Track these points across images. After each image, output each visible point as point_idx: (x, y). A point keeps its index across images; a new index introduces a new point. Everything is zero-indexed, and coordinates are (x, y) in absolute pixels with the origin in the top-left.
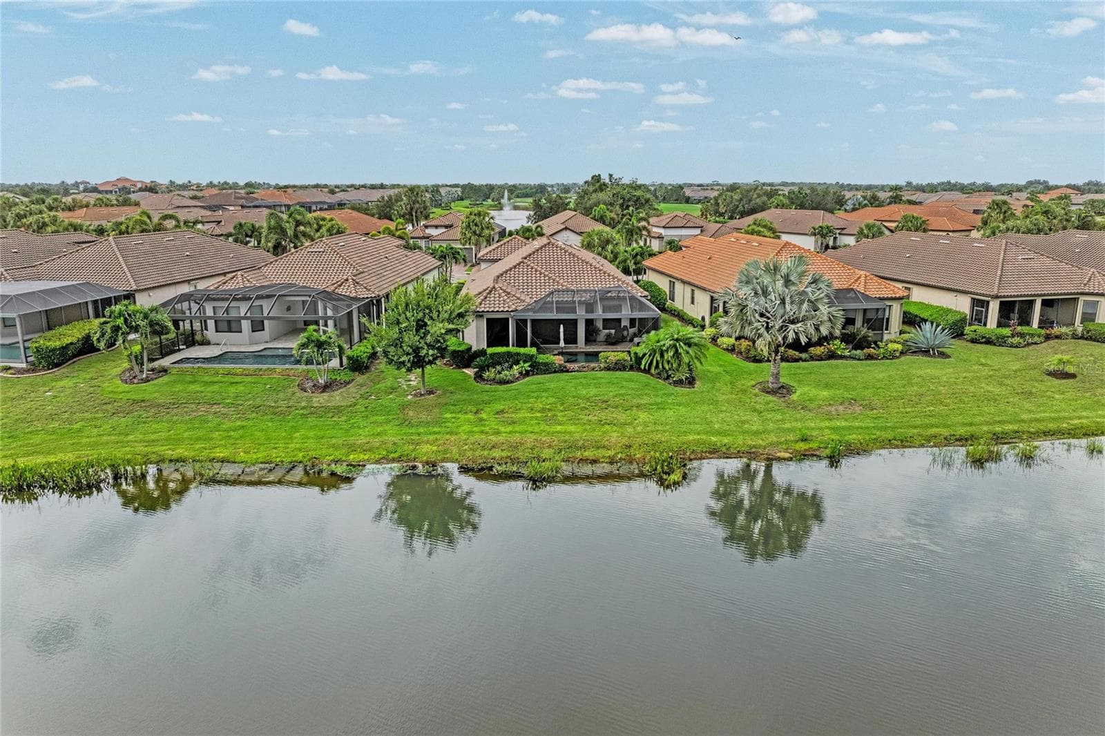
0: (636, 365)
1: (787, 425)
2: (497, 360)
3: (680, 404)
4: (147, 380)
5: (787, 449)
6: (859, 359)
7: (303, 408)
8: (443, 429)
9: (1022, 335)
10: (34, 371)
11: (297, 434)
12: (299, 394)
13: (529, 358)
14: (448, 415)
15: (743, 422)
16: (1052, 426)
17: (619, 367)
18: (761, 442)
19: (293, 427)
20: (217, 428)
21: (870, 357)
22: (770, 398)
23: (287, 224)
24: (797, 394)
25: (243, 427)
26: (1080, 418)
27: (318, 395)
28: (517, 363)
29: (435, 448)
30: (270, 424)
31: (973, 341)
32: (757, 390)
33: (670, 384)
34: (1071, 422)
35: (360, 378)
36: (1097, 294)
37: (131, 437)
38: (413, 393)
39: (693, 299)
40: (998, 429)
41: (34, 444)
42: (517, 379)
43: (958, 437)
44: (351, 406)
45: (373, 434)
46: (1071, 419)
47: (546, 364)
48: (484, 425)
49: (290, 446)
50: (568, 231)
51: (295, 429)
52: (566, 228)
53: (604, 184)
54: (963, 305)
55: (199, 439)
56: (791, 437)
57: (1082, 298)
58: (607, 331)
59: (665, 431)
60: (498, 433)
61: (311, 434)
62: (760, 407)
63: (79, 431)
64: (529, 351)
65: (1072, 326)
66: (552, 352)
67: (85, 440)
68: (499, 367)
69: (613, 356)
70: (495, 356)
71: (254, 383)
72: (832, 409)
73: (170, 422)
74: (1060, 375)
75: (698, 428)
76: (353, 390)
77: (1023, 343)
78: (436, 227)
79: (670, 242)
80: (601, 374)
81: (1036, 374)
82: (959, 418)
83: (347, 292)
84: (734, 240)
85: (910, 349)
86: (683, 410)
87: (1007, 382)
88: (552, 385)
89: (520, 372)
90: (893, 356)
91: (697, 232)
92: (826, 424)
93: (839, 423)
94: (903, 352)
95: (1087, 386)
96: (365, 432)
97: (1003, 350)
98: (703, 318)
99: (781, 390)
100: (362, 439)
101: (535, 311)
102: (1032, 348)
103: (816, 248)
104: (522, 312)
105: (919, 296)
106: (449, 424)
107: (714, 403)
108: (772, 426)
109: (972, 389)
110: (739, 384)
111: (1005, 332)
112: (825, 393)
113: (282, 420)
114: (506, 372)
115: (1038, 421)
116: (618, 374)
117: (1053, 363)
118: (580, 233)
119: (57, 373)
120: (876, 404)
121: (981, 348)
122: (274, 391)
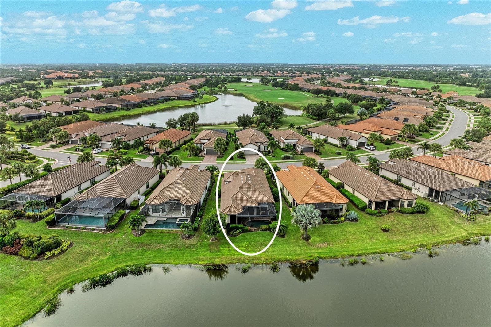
0: (269, 229)
1: (307, 252)
2: (233, 229)
3: (280, 244)
4: (140, 235)
5: (305, 260)
6: (332, 224)
7: (184, 245)
8: (221, 254)
9: (381, 213)
10: (108, 231)
11: (185, 255)
12: (182, 240)
13: (241, 228)
14: (221, 248)
15: (296, 251)
16: (374, 251)
17: (265, 230)
18: (299, 257)
20: (164, 253)
21: (335, 223)
22: (304, 241)
23: (162, 160)
24: (311, 239)
25: (170, 252)
26: (383, 248)
27: (187, 240)
28: (238, 230)
29: (219, 260)
30: (177, 252)
31: (368, 213)
32: (301, 238)
34: (380, 250)
35: (197, 234)
36: (404, 199)
37: (144, 256)
38: (211, 239)
40: (360, 253)
41: (121, 259)
42: (238, 235)
43: (349, 255)
44: (196, 244)
45: (204, 255)
46: (380, 248)
47: (246, 230)
48: (231, 252)
49: (184, 259)
51: (184, 253)
52: (250, 143)
53: (265, 105)
54: (366, 201)
55: (161, 257)
56: (307, 256)
57: (401, 200)
58: (262, 211)
59: (276, 254)
60: (234, 255)
61: (188, 255)
62: (301, 245)
63: (130, 255)
64: (241, 226)
65: (397, 208)
66: (247, 221)
67: (133, 258)
68: (233, 231)
69: (264, 227)
70: (232, 227)
71: (170, 236)
72: (319, 245)
73: (152, 250)
74: (385, 230)
75: (284, 253)
76: (196, 238)
77: (380, 215)
78: (204, 140)
79: (287, 145)
80: (260, 232)
81: (379, 229)
82: (351, 249)
83: (189, 203)
84: (302, 173)
85: (346, 219)
86: (281, 246)
87: (369, 233)
88: (248, 237)
89: (239, 232)
90: (341, 222)
91: (297, 140)
92: (317, 251)
93: (320, 251)
94: (345, 220)
95: (390, 234)
96: (201, 254)
97: (374, 218)
98: (291, 203)
99: (307, 238)
100: (201, 257)
101: (243, 213)
102: (383, 217)
103: (340, 144)
104: (239, 214)
105: (356, 194)
106: (222, 252)
107: (289, 244)
108: (303, 252)
109: (358, 236)
110: (297, 235)
111: (376, 212)
112: (319, 239)
113: (180, 250)
114: (235, 232)
115: (371, 249)
116: (265, 232)
117: (383, 227)
118: (255, 144)
119: (115, 231)
120: (331, 243)
121: (368, 216)
122: (175, 239)
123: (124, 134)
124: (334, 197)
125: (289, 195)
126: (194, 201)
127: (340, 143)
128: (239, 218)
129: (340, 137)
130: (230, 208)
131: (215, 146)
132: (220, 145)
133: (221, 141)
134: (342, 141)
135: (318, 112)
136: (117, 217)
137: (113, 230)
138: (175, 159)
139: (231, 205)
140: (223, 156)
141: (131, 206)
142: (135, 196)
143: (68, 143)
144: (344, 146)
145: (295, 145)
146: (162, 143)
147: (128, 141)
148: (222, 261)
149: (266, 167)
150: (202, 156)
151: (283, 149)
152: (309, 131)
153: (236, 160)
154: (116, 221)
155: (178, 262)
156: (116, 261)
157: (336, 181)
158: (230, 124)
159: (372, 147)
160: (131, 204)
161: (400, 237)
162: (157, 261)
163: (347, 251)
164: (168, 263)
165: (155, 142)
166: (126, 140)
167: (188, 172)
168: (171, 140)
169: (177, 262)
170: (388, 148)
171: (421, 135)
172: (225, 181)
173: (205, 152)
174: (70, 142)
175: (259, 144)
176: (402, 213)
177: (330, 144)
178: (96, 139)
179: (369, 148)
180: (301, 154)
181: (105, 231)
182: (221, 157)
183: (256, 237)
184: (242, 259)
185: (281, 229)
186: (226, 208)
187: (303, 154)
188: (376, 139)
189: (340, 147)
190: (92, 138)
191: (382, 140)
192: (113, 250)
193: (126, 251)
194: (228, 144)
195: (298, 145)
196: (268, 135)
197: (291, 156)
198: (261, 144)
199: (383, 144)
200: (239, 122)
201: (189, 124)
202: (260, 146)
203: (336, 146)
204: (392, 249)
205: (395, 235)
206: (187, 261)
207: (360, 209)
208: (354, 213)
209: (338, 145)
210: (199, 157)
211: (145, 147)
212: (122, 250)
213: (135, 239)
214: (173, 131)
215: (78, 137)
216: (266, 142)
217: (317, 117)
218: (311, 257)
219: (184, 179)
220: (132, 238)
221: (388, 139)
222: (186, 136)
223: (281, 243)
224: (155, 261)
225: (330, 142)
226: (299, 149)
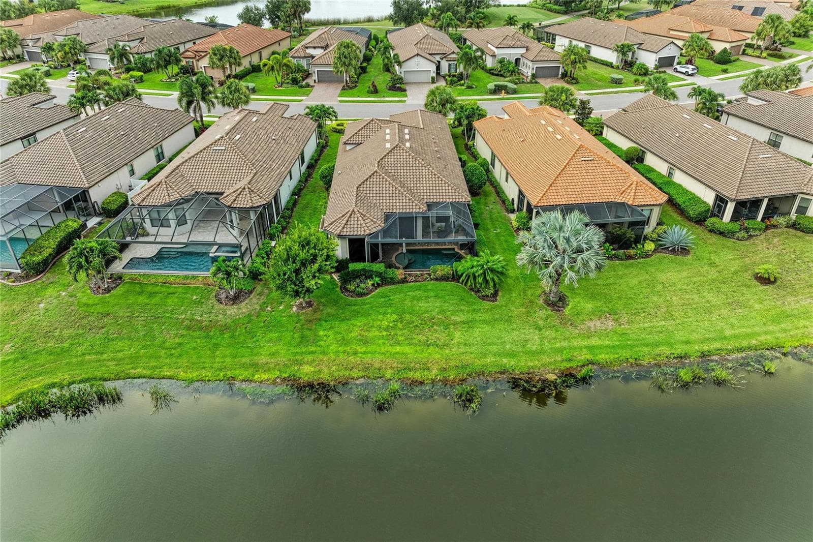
0: (455, 277)
1: (558, 345)
2: (356, 275)
3: (484, 322)
4: (108, 290)
5: (554, 369)
6: (622, 259)
7: (221, 322)
8: (318, 349)
9: (747, 230)
10: (27, 277)
11: (218, 353)
12: (218, 306)
13: (379, 274)
14: (321, 333)
15: (527, 341)
17: (444, 278)
18: (537, 363)
19: (214, 344)
20: (162, 346)
21: (630, 257)
22: (549, 311)
24: (570, 307)
25: (180, 344)
26: (766, 333)
27: (230, 307)
28: (371, 277)
29: (312, 369)
30: (199, 341)
31: (711, 231)
32: (542, 302)
33: (479, 297)
34: (760, 338)
35: (259, 287)
36: (811, 195)
37: (105, 356)
39: (507, 178)
40: (706, 348)
41: (41, 364)
42: (371, 291)
43: (675, 355)
45: (270, 354)
46: (759, 334)
47: (392, 279)
49: (215, 366)
50: (419, 58)
51: (217, 346)
52: (418, 55)
54: (709, 198)
55: (151, 357)
56: (558, 358)
57: (800, 196)
59: (471, 353)
60: (355, 353)
61: (228, 353)
62: (541, 323)
63: (69, 350)
64: (379, 267)
65: (787, 217)
66: (397, 250)
67: (74, 360)
68: (358, 281)
69: (442, 269)
70: (353, 271)
71: (185, 293)
72: (591, 324)
73: (130, 339)
74: (765, 280)
75: (494, 348)
76: (254, 301)
77: (746, 235)
78: (315, 48)
79: (501, 62)
80: (431, 285)
81: (748, 276)
82: (681, 335)
83: (245, 202)
84: (543, 122)
85: (661, 248)
86: (486, 328)
87: (724, 288)
88: (396, 298)
89: (373, 285)
90: (647, 255)
91: (523, 51)
92: (585, 343)
93: (595, 341)
94: (655, 251)
95: (781, 293)
96: (264, 351)
97: (730, 242)
98: (513, 200)
99: (557, 303)
100: (263, 359)
101: (386, 232)
102: (752, 241)
103: (617, 61)
104: (374, 235)
105: (679, 178)
106: (322, 343)
107: (509, 320)
108: (547, 346)
109: (696, 297)
110: (529, 293)
111: (735, 226)
112: (589, 306)
113: (208, 336)
114: (362, 285)
115: (736, 337)
116: (444, 283)
117: (761, 269)
118: (429, 57)
119: (45, 278)
120: (624, 318)
121: (714, 238)
122: (199, 303)
123: (137, 38)
124: (629, 187)
125: (507, 181)
126: (258, 195)
127: (618, 57)
129: (619, 45)
130: (350, 217)
131: (336, 61)
132: (345, 57)
133: (350, 49)
134: (624, 54)
136: (51, 240)
137: (40, 274)
138: (233, 88)
139: (353, 211)
140: (356, 86)
141: (102, 208)
142: (121, 179)
143: (23, 58)
144: (628, 65)
145: (517, 60)
146: (215, 54)
147: (146, 53)
148: (320, 372)
149: (451, 109)
150: (308, 86)
151: (491, 70)
152: (547, 33)
153: (386, 94)
154: (46, 253)
155: (197, 374)
156: (25, 370)
157: (625, 144)
158: (378, 21)
159: (691, 67)
160: (103, 203)
161: (809, 300)
162: (139, 371)
163: (670, 344)
164: (170, 378)
165: (203, 54)
166: (142, 50)
167: (255, 119)
168: (236, 48)
169: (194, 375)
170: (725, 71)
171: (793, 43)
172: (345, 143)
173: (315, 77)
174: (26, 57)
175: (438, 58)
176: (802, 231)
177: (596, 61)
178: (74, 49)
179: (684, 70)
180: (531, 82)
181: (19, 278)
182: (351, 88)
183: (419, 299)
184: (377, 365)
185: (488, 278)
186: (339, 218)
187: (536, 83)
188: (702, 49)
189: (618, 68)
190: (65, 45)
191: (711, 56)
192: (24, 336)
193: (61, 339)
194: (367, 59)
195: (526, 61)
196: (460, 40)
197: (511, 86)
198: (442, 59)
199: (712, 62)
201: (289, 17)
202: (439, 62)
203: (610, 65)
204: (792, 336)
205: (794, 293)
206: (221, 370)
207: (690, 219)
208: (679, 232)
209: (614, 63)
210: (301, 87)
211: (183, 66)
212: (47, 335)
213: (91, 302)
214: (248, 29)
215: (40, 44)
216: (453, 53)
217: (563, 8)
218: (570, 360)
219: (238, 137)
220: (84, 300)
221: (725, 50)
222: (279, 42)
223: (486, 316)
224: (133, 371)
225: (594, 56)
226: (528, 70)
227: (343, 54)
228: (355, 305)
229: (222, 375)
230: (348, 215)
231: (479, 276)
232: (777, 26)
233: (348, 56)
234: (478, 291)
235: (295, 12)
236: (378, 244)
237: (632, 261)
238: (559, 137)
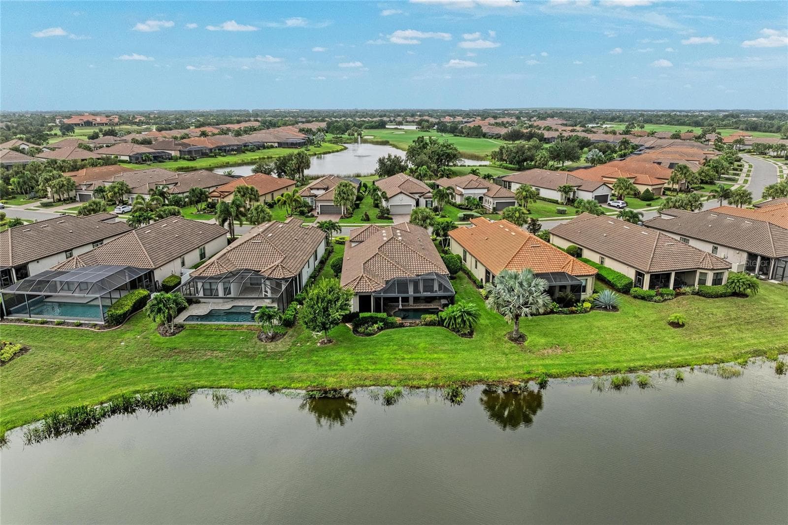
0: (440, 323)
1: (520, 364)
2: (365, 321)
3: (464, 350)
4: (173, 334)
5: (518, 379)
6: (566, 314)
7: (263, 353)
8: (339, 368)
9: (662, 295)
10: (109, 327)
11: (262, 371)
12: (259, 343)
13: (382, 320)
15: (497, 362)
16: (661, 362)
17: (432, 324)
18: (505, 374)
19: (259, 366)
20: (219, 367)
21: (573, 312)
22: (513, 344)
23: (232, 209)
24: (528, 341)
25: (232, 366)
26: (677, 356)
27: (269, 344)
28: (376, 323)
29: (335, 380)
30: (247, 364)
31: (635, 297)
32: (506, 339)
33: (459, 335)
34: (673, 359)
35: (290, 331)
36: (707, 269)
37: (175, 374)
38: (320, 341)
39: (476, 265)
40: (632, 365)
41: (126, 379)
42: (377, 332)
43: (609, 370)
44: (288, 351)
45: (302, 371)
46: (672, 357)
47: (392, 323)
48: (360, 365)
49: (260, 379)
50: (402, 194)
51: (260, 367)
53: (426, 144)
54: (631, 274)
55: (211, 374)
56: (521, 372)
57: (698, 271)
59: (455, 369)
60: (367, 370)
61: (269, 371)
62: (507, 351)
63: (147, 369)
64: (383, 315)
65: (692, 287)
66: (395, 309)
67: (151, 376)
68: (366, 325)
69: (429, 317)
70: (364, 318)
71: (234, 335)
72: (545, 352)
73: (193, 363)
74: (676, 325)
75: (473, 366)
76: (287, 340)
77: (662, 299)
78: (318, 189)
79: (468, 199)
80: (422, 328)
81: (663, 323)
82: (613, 358)
83: (278, 275)
84: (502, 226)
85: (596, 306)
86: (465, 354)
87: (645, 330)
88: (396, 337)
89: (378, 328)
90: (586, 311)
91: (485, 191)
92: (541, 362)
93: (548, 362)
94: (592, 308)
95: (688, 332)
96: (298, 369)
97: (650, 304)
98: (482, 280)
99: (519, 339)
100: (297, 375)
101: (385, 290)
102: (666, 303)
103: (561, 200)
104: (379, 292)
105: (608, 263)
106: (342, 364)
107: (482, 348)
108: (512, 364)
109: (624, 336)
110: (497, 334)
111: (653, 292)
112: (543, 341)
113: (253, 361)
114: (370, 328)
115: (655, 358)
116: (432, 328)
117: (672, 318)
118: (410, 195)
119: (122, 327)
120: (570, 348)
121: (638, 302)
122: (245, 341)
123: (172, 183)
124: (568, 263)
125: (476, 268)
126: (288, 271)
127: (562, 195)
128: (377, 300)
129: (562, 186)
130: (360, 280)
131: (337, 197)
132: (344, 193)
133: (348, 188)
134: (566, 193)
135: (519, 157)
136: (128, 301)
137: (119, 325)
138: (259, 210)
139: (362, 276)
140: (352, 216)
141: (163, 285)
142: (175, 267)
143: (75, 200)
144: (571, 202)
145: (481, 198)
146: (239, 192)
147: (179, 193)
148: (341, 382)
149: (430, 224)
150: (313, 216)
151: (459, 205)
152: (504, 181)
153: (376, 222)
154: (126, 308)
155: (247, 384)
156: (114, 382)
157: (565, 245)
158: (365, 176)
159: (621, 202)
160: (164, 282)
161: (709, 337)
162: (202, 383)
163: (604, 363)
164: (225, 387)
165: (226, 194)
166: (177, 191)
167: (281, 226)
168: (256, 188)
169: (245, 384)
170: (649, 205)
171: (703, 188)
172: (351, 241)
173: (319, 210)
174: (78, 199)
175: (417, 196)
176: (704, 296)
177: (544, 199)
178: (122, 190)
179: (616, 204)
180: (493, 213)
181: (102, 327)
182: (348, 218)
183: (414, 337)
184: (384, 378)
185: (465, 319)
186: (352, 282)
187: (497, 213)
188: (628, 189)
189: (562, 204)
190: (115, 187)
191: (636, 195)
192: (112, 361)
193: (140, 363)
194: (359, 198)
195: (488, 198)
196: (433, 186)
197: (476, 214)
198: (420, 197)
199: (639, 200)
200: (380, 168)
201: (293, 171)
202: (418, 199)
203: (556, 202)
204: (696, 358)
205: (698, 332)
206: (265, 381)
207: (618, 290)
208: (607, 295)
209: (560, 201)
210: (307, 217)
211: (210, 203)
212: (130, 361)
213: (161, 341)
214: (263, 177)
215: (92, 188)
216: (429, 192)
217: (517, 166)
218: (529, 373)
219: (270, 235)
220: (156, 340)
221: (647, 190)
222: (287, 187)
223: (466, 347)
224: (197, 383)
225: (543, 196)
226: (489, 205)
227: (342, 191)
228: (365, 341)
229: (266, 384)
230: (359, 279)
231: (458, 317)
232: (685, 173)
233: (346, 192)
234: (459, 331)
235: (299, 166)
236: (381, 298)
237: (574, 315)
238: (514, 234)
